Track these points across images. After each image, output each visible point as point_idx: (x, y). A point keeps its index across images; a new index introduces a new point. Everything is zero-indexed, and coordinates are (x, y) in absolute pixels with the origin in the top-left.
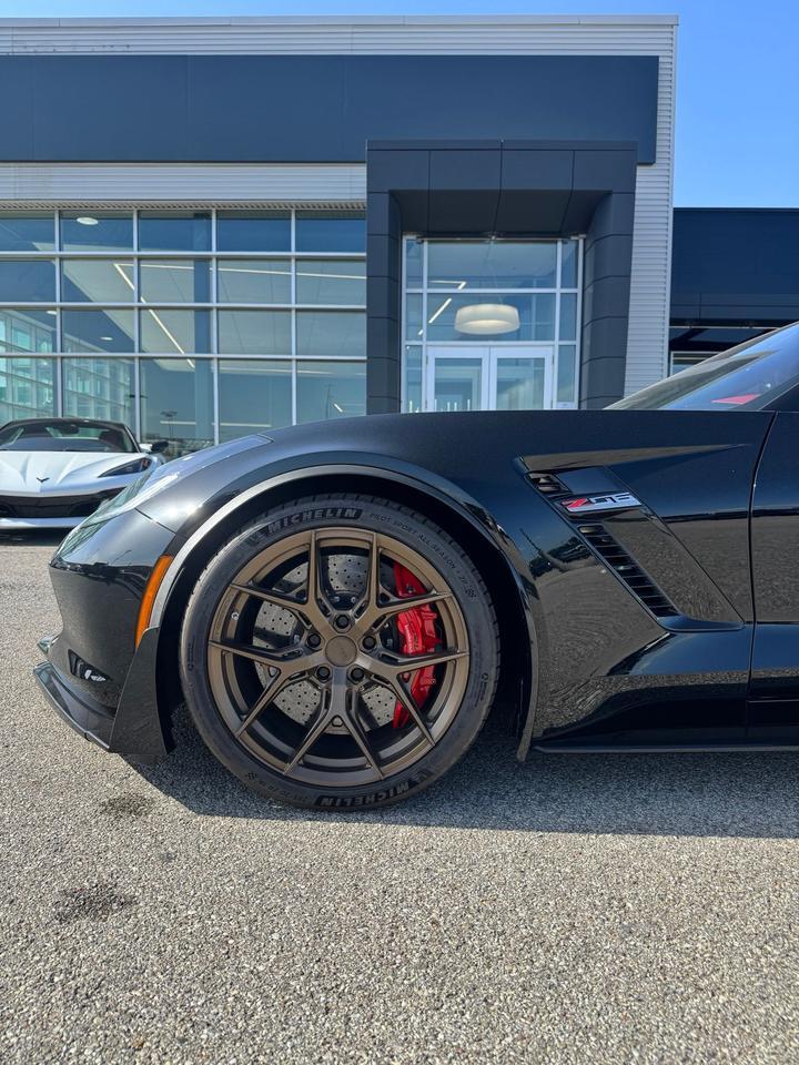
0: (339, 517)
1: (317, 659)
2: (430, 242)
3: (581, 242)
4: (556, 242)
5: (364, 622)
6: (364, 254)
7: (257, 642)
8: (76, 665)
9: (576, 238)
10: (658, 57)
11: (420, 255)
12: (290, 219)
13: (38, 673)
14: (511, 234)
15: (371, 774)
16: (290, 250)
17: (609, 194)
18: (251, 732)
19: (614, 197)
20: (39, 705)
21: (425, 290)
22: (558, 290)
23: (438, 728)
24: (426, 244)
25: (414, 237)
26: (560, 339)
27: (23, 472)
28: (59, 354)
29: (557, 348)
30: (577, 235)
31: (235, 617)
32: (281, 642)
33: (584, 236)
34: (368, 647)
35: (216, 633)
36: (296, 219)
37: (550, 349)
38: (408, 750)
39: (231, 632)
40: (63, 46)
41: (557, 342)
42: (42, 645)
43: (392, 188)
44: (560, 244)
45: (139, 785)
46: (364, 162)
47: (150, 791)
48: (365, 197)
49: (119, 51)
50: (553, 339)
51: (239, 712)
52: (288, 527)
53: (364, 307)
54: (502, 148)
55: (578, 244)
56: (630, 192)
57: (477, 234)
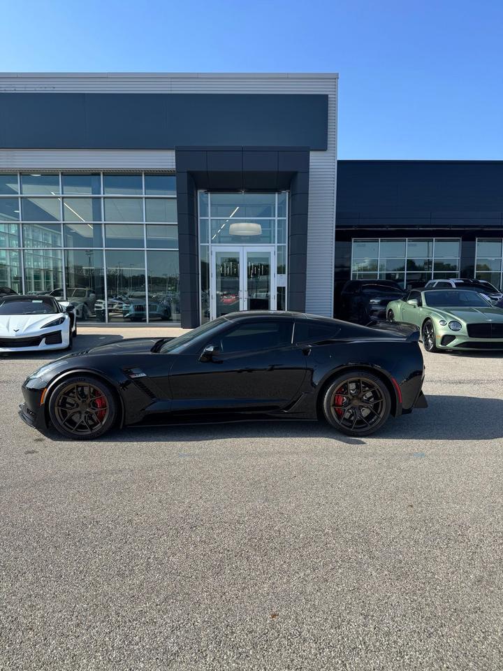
0: (81, 380)
1: (78, 409)
2: (211, 193)
3: (287, 193)
4: (275, 193)
5: (88, 401)
6: (176, 196)
7: (68, 406)
8: (28, 411)
9: (285, 192)
10: (327, 95)
11: (206, 199)
12: (141, 176)
13: (19, 413)
14: (250, 190)
15: (90, 432)
16: (142, 194)
17: (296, 173)
18: (64, 424)
19: (299, 175)
20: (20, 420)
21: (210, 218)
22: (276, 218)
23: (103, 423)
24: (209, 195)
25: (203, 191)
26: (278, 243)
27: (8, 327)
28: (22, 248)
29: (276, 247)
30: (285, 190)
31: (60, 401)
32: (72, 405)
33: (289, 191)
34: (90, 406)
35: (56, 404)
36: (145, 176)
37: (273, 248)
38: (98, 427)
39: (60, 404)
40: (20, 88)
41: (276, 244)
42: (20, 406)
43: (189, 170)
44: (277, 195)
45: (42, 436)
46: (174, 150)
47: (45, 437)
48: (174, 167)
49: (49, 90)
50: (274, 243)
51: (62, 420)
52: (70, 383)
53: (177, 223)
54: (242, 150)
55: (286, 195)
56: (306, 172)
57: (235, 190)
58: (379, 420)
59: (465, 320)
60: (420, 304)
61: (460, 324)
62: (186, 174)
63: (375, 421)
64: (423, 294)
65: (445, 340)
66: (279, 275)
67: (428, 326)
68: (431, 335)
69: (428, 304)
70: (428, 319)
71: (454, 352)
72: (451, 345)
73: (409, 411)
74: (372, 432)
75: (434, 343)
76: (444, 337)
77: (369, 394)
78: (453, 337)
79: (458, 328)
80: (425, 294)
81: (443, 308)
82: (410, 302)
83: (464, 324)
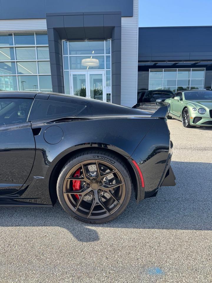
2: (69, 42)
3: (111, 41)
4: (104, 41)
6: (48, 45)
9: (109, 40)
11: (67, 46)
12: (34, 35)
14: (91, 39)
16: (35, 45)
17: (114, 27)
21: (69, 56)
22: (105, 55)
24: (68, 42)
25: (64, 40)
26: (106, 69)
29: (105, 71)
30: (109, 39)
33: (111, 39)
36: (36, 35)
37: (104, 71)
43: (54, 27)
44: (105, 41)
46: (45, 18)
48: (47, 29)
50: (104, 69)
53: (49, 60)
54: (83, 14)
55: (110, 41)
56: (120, 26)
57: (81, 39)
58: (119, 206)
59: (208, 107)
60: (181, 99)
61: (205, 110)
62: (53, 29)
63: (115, 206)
64: (183, 93)
65: (195, 120)
66: (107, 87)
67: (185, 112)
68: (187, 117)
69: (186, 99)
70: (186, 107)
71: (201, 127)
72: (199, 123)
73: (153, 194)
74: (111, 219)
75: (189, 122)
76: (195, 118)
77: (110, 176)
78: (201, 118)
79: (203, 113)
80: (185, 93)
81: (195, 101)
82: (176, 98)
83: (208, 110)
